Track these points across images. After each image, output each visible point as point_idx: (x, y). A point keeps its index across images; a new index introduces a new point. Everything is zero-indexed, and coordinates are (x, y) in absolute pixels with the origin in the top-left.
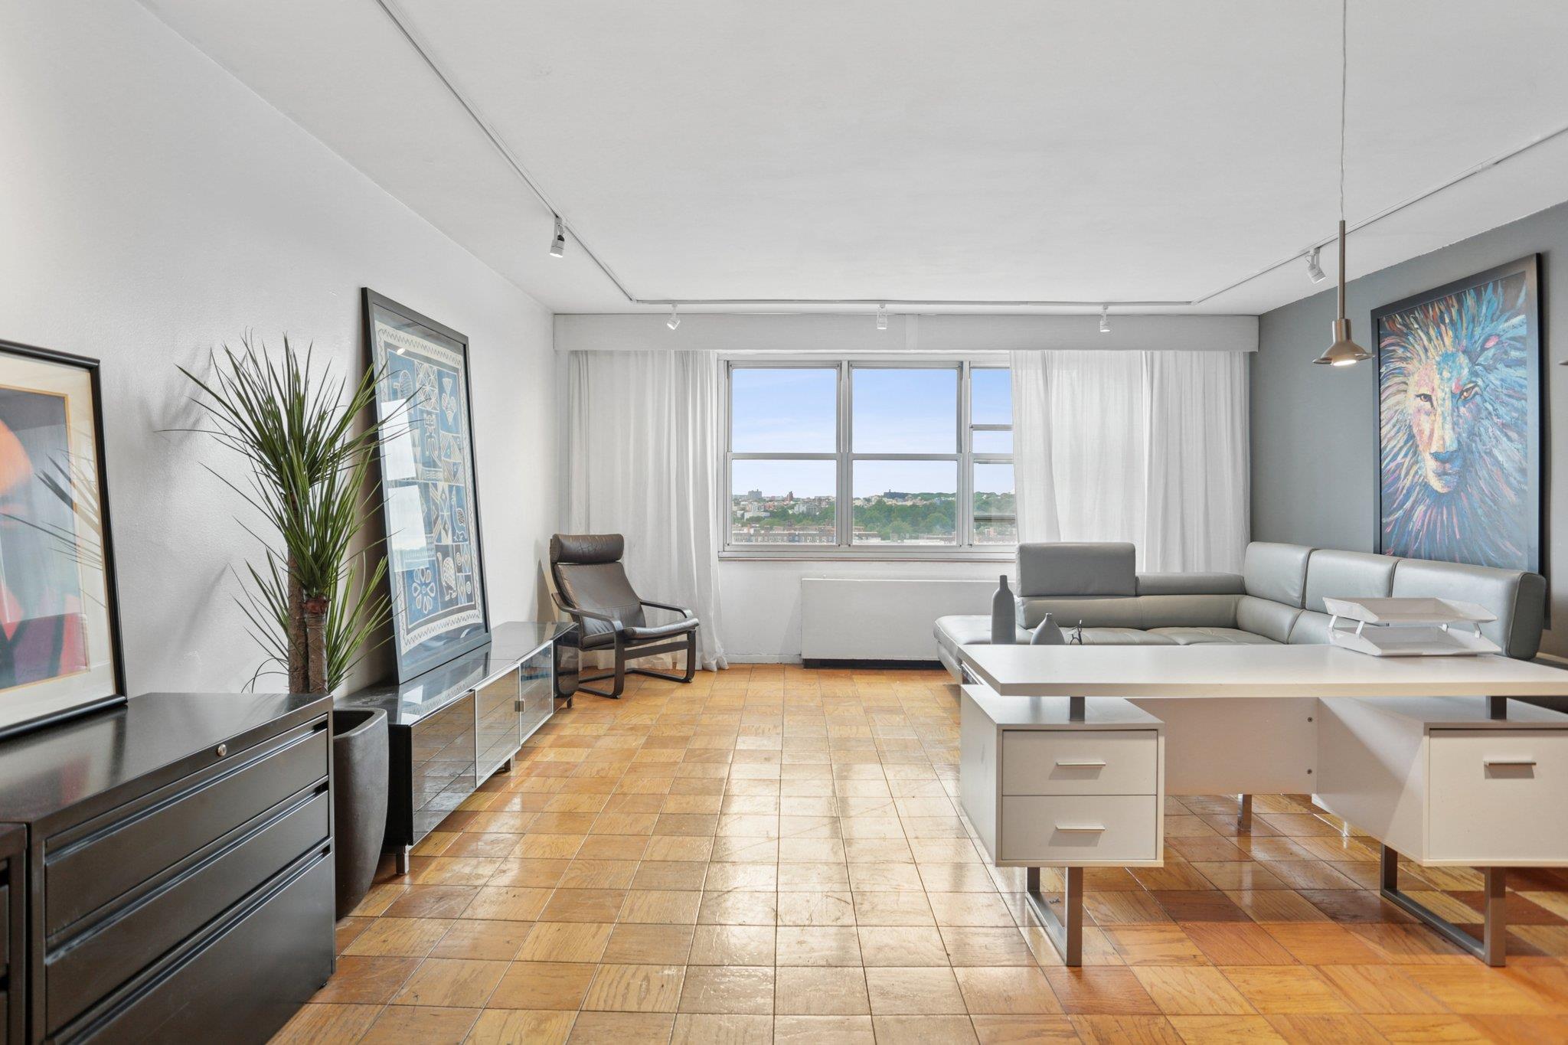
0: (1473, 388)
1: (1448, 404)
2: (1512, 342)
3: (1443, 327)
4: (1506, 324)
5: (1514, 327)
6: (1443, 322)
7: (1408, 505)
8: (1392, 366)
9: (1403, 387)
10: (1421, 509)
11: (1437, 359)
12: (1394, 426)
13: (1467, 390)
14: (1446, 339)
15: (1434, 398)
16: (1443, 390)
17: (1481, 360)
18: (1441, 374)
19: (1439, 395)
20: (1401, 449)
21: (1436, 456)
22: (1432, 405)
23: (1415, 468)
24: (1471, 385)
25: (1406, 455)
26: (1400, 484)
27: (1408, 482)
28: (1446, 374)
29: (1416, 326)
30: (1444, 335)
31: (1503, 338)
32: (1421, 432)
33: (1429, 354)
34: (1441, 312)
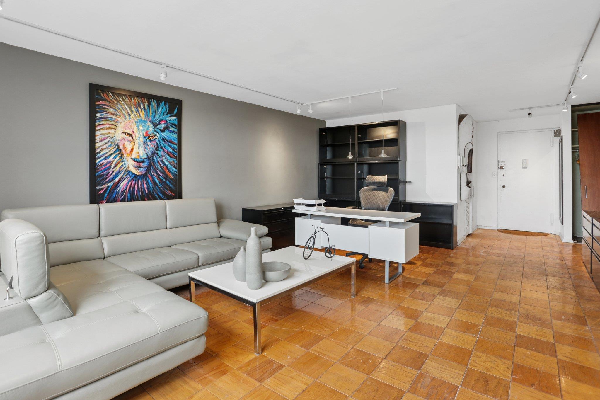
0: (154, 136)
1: (142, 139)
2: (172, 125)
3: (140, 109)
4: (169, 118)
5: (172, 120)
6: (140, 107)
7: (117, 180)
8: (105, 115)
9: (114, 127)
10: (124, 182)
11: (136, 120)
12: (106, 143)
13: (152, 136)
14: (141, 114)
15: (133, 136)
16: (139, 134)
17: (158, 127)
18: (138, 127)
19: (136, 135)
20: (111, 155)
21: (135, 160)
22: (132, 138)
23: (121, 164)
24: (154, 135)
25: (115, 158)
26: (111, 171)
27: (117, 170)
28: (141, 128)
29: (123, 103)
30: (140, 112)
31: (168, 122)
32: (125, 149)
33: (131, 117)
34: (139, 102)
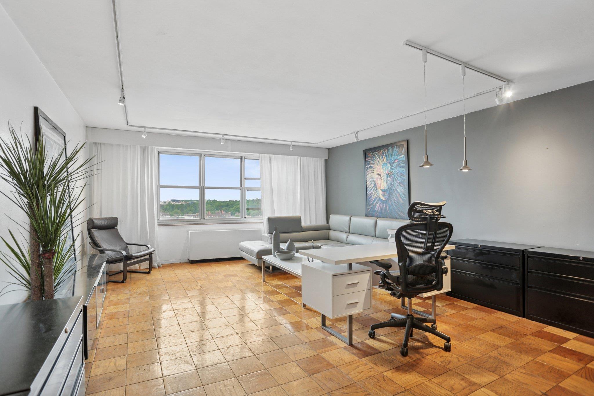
0: (391, 173)
1: (385, 176)
2: (401, 162)
3: (383, 156)
4: (400, 157)
5: (402, 158)
6: (384, 155)
7: (375, 203)
8: (369, 166)
9: (373, 171)
10: (378, 204)
11: (382, 164)
12: (370, 182)
13: (390, 173)
14: (384, 159)
15: (381, 175)
16: (384, 173)
17: (393, 165)
18: (383, 169)
19: (382, 174)
20: (372, 188)
21: (382, 190)
22: (381, 177)
23: (376, 193)
24: (391, 172)
25: (374, 190)
26: (372, 198)
27: (374, 197)
28: (384, 169)
29: (376, 155)
30: (384, 158)
31: (399, 160)
32: (378, 184)
33: (380, 163)
34: (383, 152)
